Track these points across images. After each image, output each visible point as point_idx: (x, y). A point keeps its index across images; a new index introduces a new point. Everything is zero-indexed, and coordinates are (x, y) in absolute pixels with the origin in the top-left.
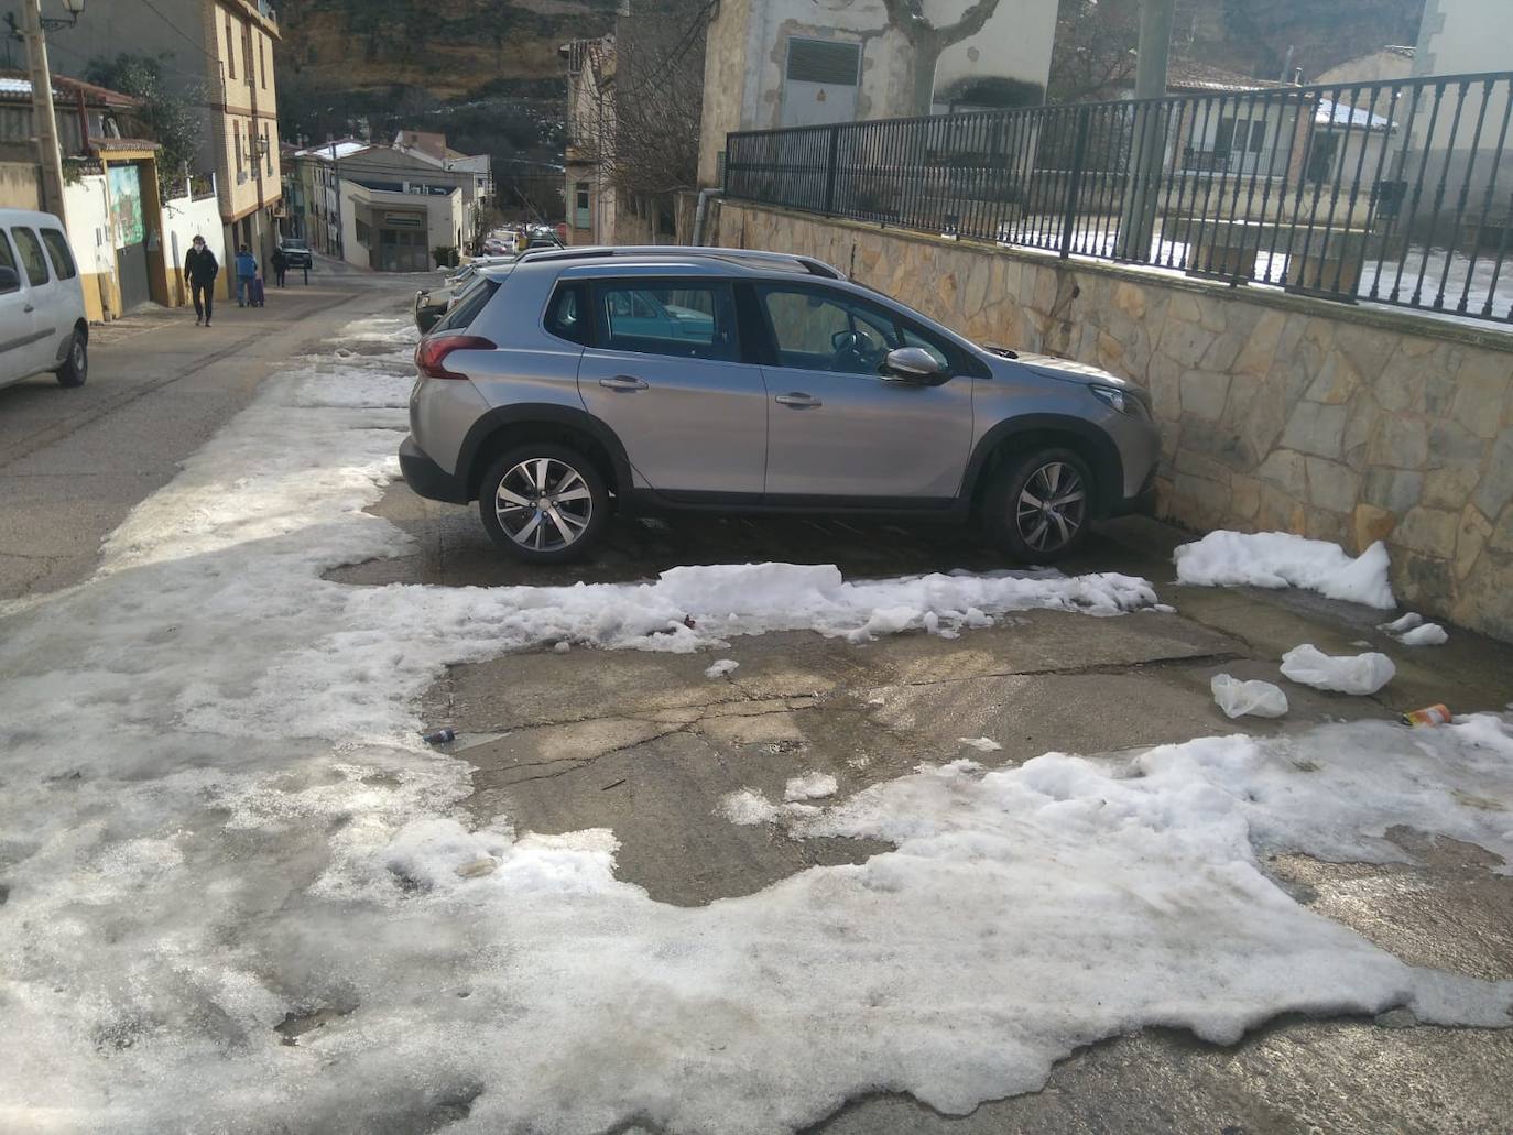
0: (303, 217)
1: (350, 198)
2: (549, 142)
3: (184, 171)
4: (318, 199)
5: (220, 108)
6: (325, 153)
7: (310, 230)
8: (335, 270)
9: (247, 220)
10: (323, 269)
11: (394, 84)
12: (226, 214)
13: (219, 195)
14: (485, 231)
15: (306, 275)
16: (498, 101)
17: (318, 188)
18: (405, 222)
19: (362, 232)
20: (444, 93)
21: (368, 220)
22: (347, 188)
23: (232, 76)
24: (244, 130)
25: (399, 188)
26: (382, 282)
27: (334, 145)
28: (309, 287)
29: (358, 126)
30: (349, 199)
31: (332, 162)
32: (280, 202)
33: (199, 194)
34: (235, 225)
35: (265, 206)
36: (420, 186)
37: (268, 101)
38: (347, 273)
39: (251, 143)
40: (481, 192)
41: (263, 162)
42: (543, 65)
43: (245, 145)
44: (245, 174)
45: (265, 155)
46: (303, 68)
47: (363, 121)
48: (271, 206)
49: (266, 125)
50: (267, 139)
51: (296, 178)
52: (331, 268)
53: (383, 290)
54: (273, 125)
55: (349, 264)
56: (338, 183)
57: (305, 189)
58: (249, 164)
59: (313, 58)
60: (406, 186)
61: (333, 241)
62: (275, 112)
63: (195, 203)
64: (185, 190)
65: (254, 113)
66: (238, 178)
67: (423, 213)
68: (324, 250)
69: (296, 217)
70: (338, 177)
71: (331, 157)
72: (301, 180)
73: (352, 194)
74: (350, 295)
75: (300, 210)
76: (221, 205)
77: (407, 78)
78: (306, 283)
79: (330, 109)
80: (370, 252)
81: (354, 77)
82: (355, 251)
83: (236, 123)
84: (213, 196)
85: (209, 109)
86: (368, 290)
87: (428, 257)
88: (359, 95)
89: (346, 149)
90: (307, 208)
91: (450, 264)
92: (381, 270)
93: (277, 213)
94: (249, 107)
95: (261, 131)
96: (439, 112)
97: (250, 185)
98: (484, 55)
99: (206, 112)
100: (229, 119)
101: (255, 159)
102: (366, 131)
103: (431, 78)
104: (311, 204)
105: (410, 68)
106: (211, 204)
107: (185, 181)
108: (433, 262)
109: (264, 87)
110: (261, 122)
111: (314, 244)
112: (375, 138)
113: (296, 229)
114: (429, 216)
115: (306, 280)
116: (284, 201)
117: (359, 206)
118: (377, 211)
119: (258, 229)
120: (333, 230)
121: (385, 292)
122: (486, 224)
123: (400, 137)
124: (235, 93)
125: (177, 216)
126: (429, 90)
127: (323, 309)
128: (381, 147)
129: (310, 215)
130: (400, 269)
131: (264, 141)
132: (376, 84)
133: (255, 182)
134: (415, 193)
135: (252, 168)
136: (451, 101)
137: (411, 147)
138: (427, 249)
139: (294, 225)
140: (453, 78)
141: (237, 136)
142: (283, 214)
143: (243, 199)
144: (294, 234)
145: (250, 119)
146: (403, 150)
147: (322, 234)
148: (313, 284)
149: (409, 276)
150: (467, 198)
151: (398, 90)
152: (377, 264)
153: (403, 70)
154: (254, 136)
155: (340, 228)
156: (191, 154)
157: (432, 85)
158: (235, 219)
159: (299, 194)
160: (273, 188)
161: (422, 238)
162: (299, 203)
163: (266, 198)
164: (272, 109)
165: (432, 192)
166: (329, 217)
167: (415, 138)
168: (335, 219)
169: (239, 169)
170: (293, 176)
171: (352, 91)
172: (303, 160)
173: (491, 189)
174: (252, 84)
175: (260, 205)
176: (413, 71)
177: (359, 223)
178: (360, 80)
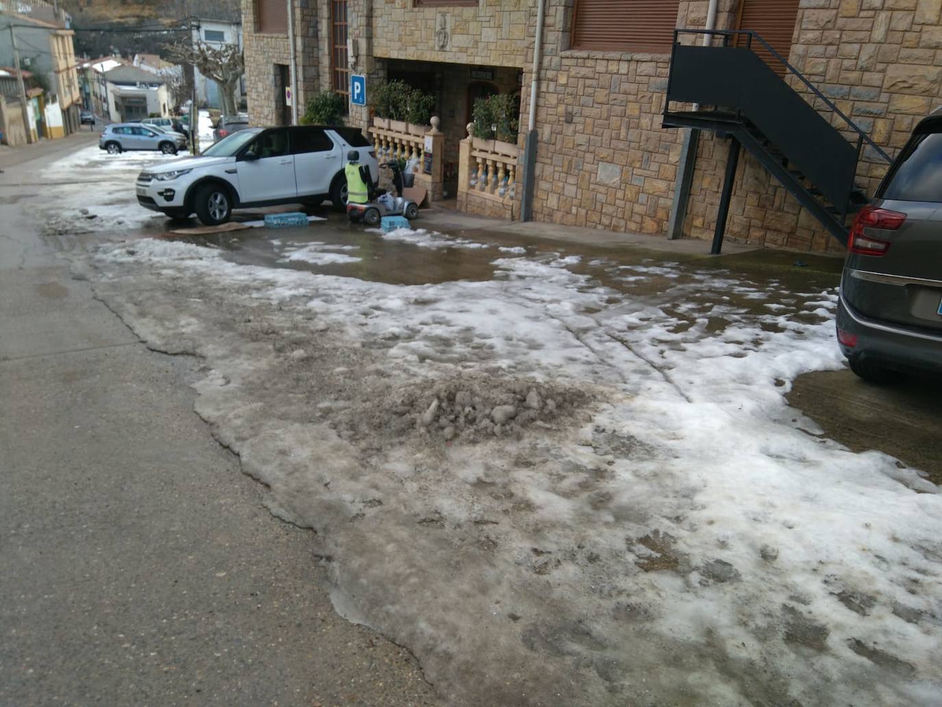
0: (90, 98)
3: (49, 96)
4: (97, 91)
5: (57, 71)
6: (98, 67)
7: (94, 106)
9: (69, 107)
11: (138, 16)
12: (62, 108)
17: (96, 85)
18: (136, 102)
19: (118, 107)
22: (110, 86)
25: (134, 84)
27: (102, 62)
30: (111, 92)
31: (101, 72)
32: (79, 99)
33: (54, 102)
34: (65, 112)
35: (74, 102)
36: (145, 83)
44: (67, 92)
48: (76, 101)
51: (85, 80)
55: (112, 120)
56: (105, 83)
57: (90, 84)
60: (138, 83)
61: (105, 111)
63: (53, 105)
64: (50, 101)
66: (65, 94)
67: (145, 97)
68: (100, 115)
69: (86, 101)
70: (105, 81)
71: (101, 69)
72: (88, 80)
73: (112, 88)
75: (88, 94)
76: (60, 105)
77: (146, 13)
80: (122, 116)
81: (115, 13)
82: (115, 115)
84: (58, 102)
85: (54, 72)
89: (109, 64)
90: (92, 94)
95: (71, 76)
99: (54, 74)
100: (60, 74)
104: (94, 92)
105: (147, 7)
106: (57, 105)
111: (96, 113)
112: (123, 58)
114: (147, 99)
117: (115, 94)
118: (124, 96)
119: (72, 109)
120: (105, 105)
123: (137, 57)
129: (93, 98)
132: (127, 17)
133: (70, 94)
134: (142, 87)
135: (69, 90)
137: (141, 63)
138: (146, 113)
141: (63, 80)
143: (67, 101)
146: (138, 65)
147: (100, 107)
151: (142, 20)
152: (125, 119)
153: (143, 9)
155: (108, 105)
156: (50, 90)
157: (161, 17)
158: (65, 110)
160: (76, 94)
161: (145, 109)
162: (87, 91)
163: (74, 98)
165: (151, 86)
166: (102, 99)
167: (144, 58)
168: (105, 100)
169: (65, 90)
170: (83, 77)
171: (114, 21)
172: (88, 70)
175: (72, 102)
176: (150, 9)
177: (116, 103)
178: (118, 15)
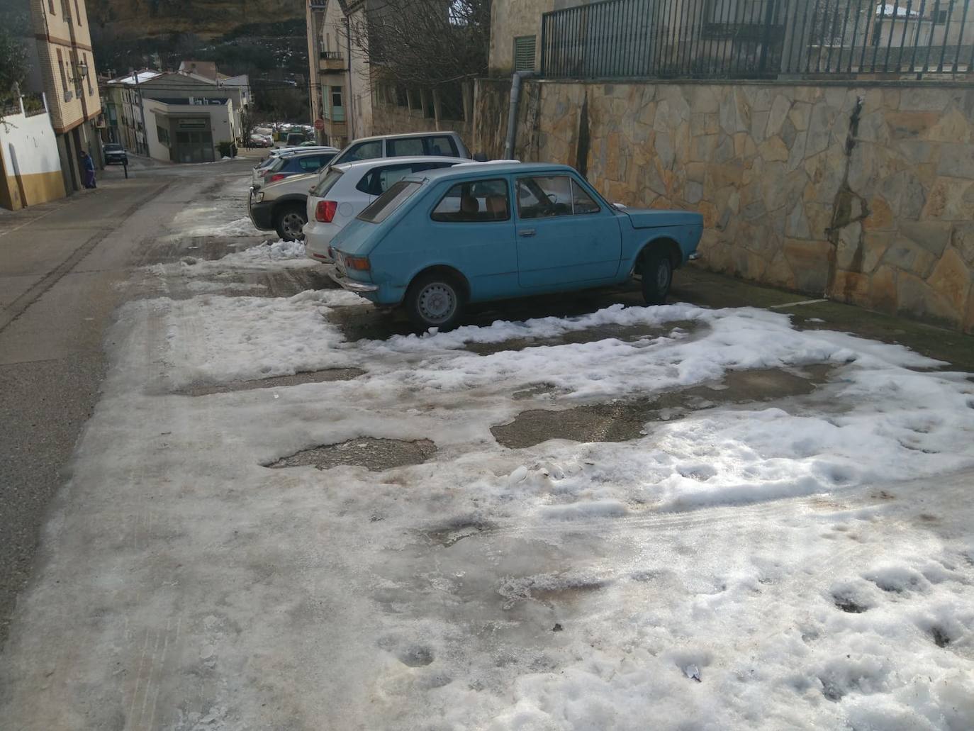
0: (116, 128)
1: (151, 111)
2: (283, 66)
3: (16, 91)
4: (127, 115)
5: (44, 38)
6: (129, 80)
7: (122, 136)
8: (145, 165)
9: (76, 130)
10: (137, 166)
11: (171, 32)
12: (57, 127)
13: (50, 111)
14: (249, 130)
15: (126, 170)
16: (246, 40)
17: (126, 106)
18: (194, 126)
19: (162, 136)
20: (207, 36)
21: (166, 126)
22: (148, 104)
23: (52, 11)
24: (66, 58)
25: (186, 102)
26: (184, 171)
27: (136, 74)
28: (129, 180)
29: (151, 60)
30: (150, 113)
31: (135, 85)
32: (100, 117)
33: (32, 110)
34: (66, 135)
35: (89, 119)
36: (202, 100)
37: (83, 36)
38: (155, 166)
39: (73, 69)
40: (244, 101)
41: (85, 83)
42: (274, 13)
43: (69, 70)
44: (71, 93)
45: (86, 77)
46: (107, 24)
47: (155, 56)
48: (94, 119)
49: (84, 55)
50: (86, 64)
51: (110, 100)
52: (142, 163)
53: (187, 178)
54: (90, 56)
55: (154, 159)
56: (141, 101)
57: (116, 107)
58: (73, 85)
59: (113, 17)
60: (191, 100)
61: (140, 143)
62: (90, 45)
63: (29, 118)
64: (19, 107)
65: (73, 44)
66: (65, 96)
67: (207, 118)
68: (134, 150)
69: (111, 128)
70: (141, 96)
71: (134, 82)
72: (113, 101)
73: (152, 108)
74: (163, 185)
75: (114, 123)
76: (52, 119)
77: (180, 28)
78: (126, 177)
79: (129, 52)
80: (170, 150)
81: (144, 28)
82: (158, 149)
83: (59, 52)
84: (45, 112)
85: (34, 39)
86: (175, 180)
87: (213, 151)
88: (148, 41)
89: (145, 76)
90: (119, 122)
91: (232, 155)
92: (179, 162)
93: (98, 125)
94: (69, 40)
95: (81, 58)
96: (205, 49)
97: (75, 102)
98: (233, 8)
99: (32, 42)
100: (53, 48)
101: (77, 81)
102: (158, 63)
103: (197, 26)
104: (123, 118)
105: (183, 20)
106: (44, 119)
107: (18, 99)
108: (217, 154)
109: (79, 24)
110: (80, 52)
111: (127, 146)
112: (165, 68)
113: (113, 136)
114: (212, 120)
115: (126, 174)
116: (103, 115)
117: (158, 116)
118: (172, 119)
119: (85, 137)
120: (140, 135)
121: (190, 180)
122: (249, 124)
123: (182, 66)
124: (56, 26)
125: (12, 130)
126: (197, 35)
127: (147, 200)
128: (170, 73)
129: (122, 126)
130: (194, 161)
131: (83, 66)
132: (158, 32)
133: (79, 100)
134: (199, 105)
135: (76, 88)
136: (213, 42)
137: (191, 72)
138: (212, 145)
139: (111, 134)
140: (213, 26)
141: (60, 62)
142: (103, 125)
143: (71, 114)
144: (112, 141)
145: (71, 49)
146: (186, 74)
147: (132, 139)
148: (131, 178)
149: (204, 165)
150: (236, 106)
151: (176, 36)
152: (176, 158)
153: (177, 22)
154: (75, 62)
155: (145, 133)
156: (21, 76)
157: (199, 31)
158: (66, 131)
159: (112, 111)
160: (94, 105)
161: (208, 136)
162: (113, 118)
163: (90, 113)
164: (88, 43)
165: (210, 103)
166: (136, 126)
167: (194, 66)
168: (141, 127)
169: (65, 89)
170: (107, 98)
171: (143, 38)
172: (113, 87)
173: (251, 99)
174: (69, 21)
175: (86, 118)
176: (185, 23)
177: (159, 129)
178: (148, 30)
